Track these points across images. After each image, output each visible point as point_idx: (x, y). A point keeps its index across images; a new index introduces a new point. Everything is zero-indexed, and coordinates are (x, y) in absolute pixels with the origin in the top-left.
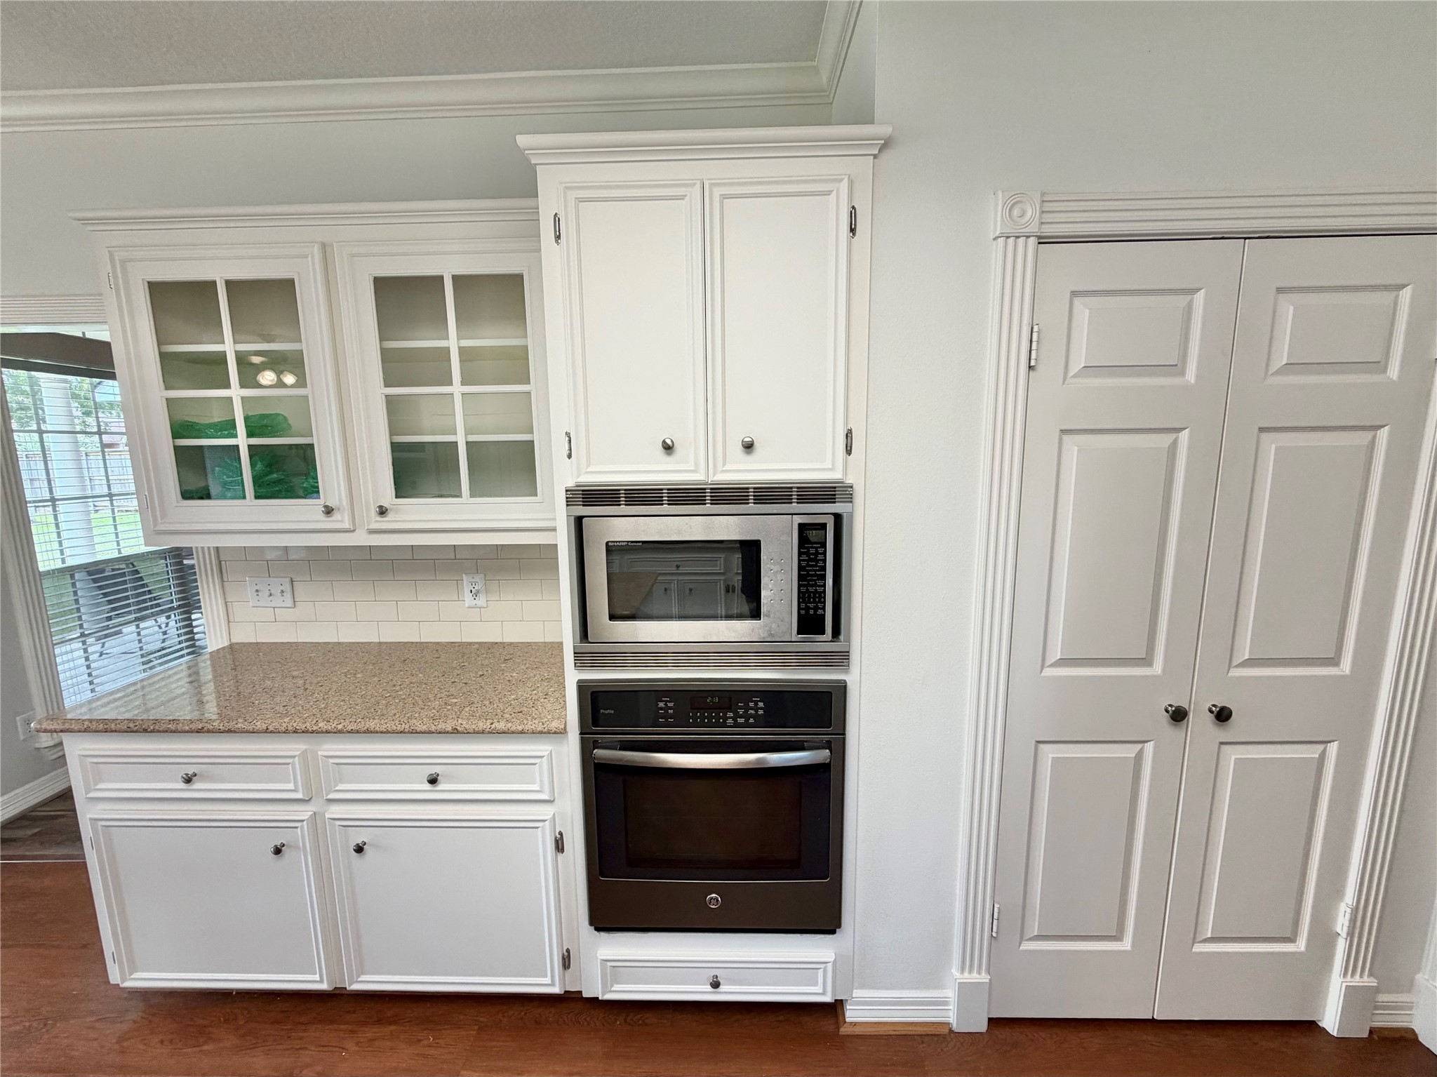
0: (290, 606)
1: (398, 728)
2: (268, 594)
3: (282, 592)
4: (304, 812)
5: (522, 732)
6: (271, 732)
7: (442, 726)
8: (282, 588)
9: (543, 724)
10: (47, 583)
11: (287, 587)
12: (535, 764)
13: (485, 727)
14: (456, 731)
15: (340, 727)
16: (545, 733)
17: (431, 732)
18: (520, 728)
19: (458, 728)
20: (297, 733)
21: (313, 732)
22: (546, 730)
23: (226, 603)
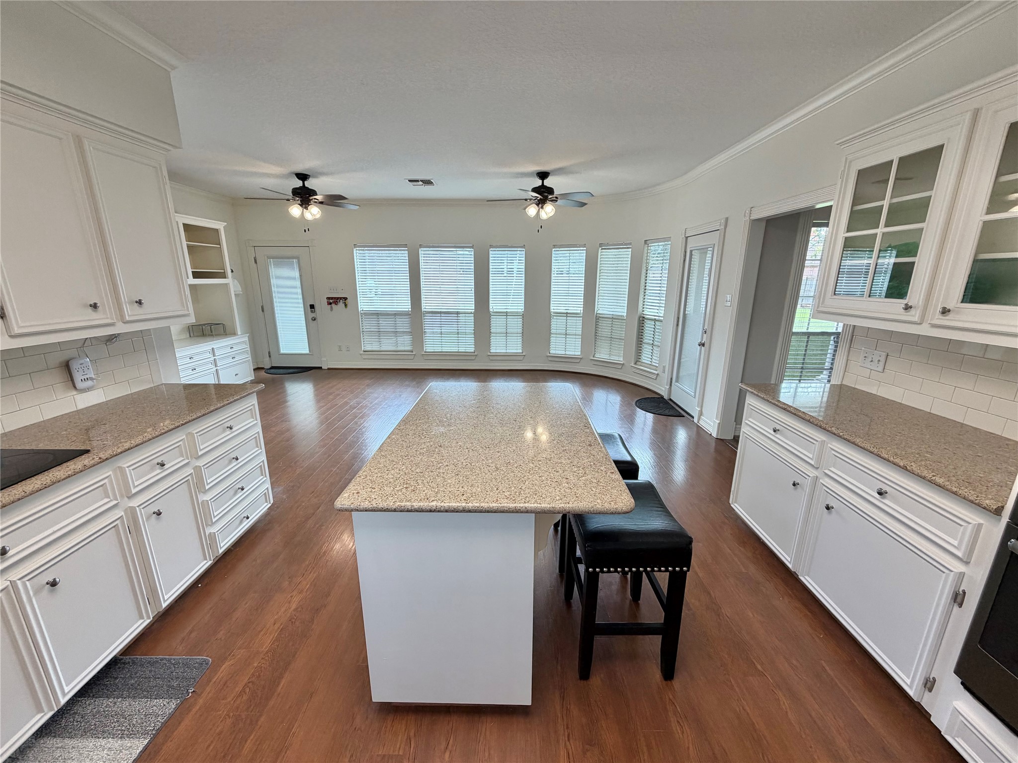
0: (880, 371)
1: (871, 449)
2: (870, 360)
3: (879, 361)
4: (812, 473)
5: (955, 493)
6: (811, 422)
7: (897, 461)
8: (880, 358)
9: (977, 497)
10: (794, 338)
11: (883, 359)
12: (961, 525)
13: (927, 475)
14: (905, 468)
15: (841, 434)
16: (975, 504)
17: (888, 461)
18: (955, 489)
19: (908, 467)
20: (821, 428)
21: (828, 431)
22: (977, 501)
23: (848, 360)
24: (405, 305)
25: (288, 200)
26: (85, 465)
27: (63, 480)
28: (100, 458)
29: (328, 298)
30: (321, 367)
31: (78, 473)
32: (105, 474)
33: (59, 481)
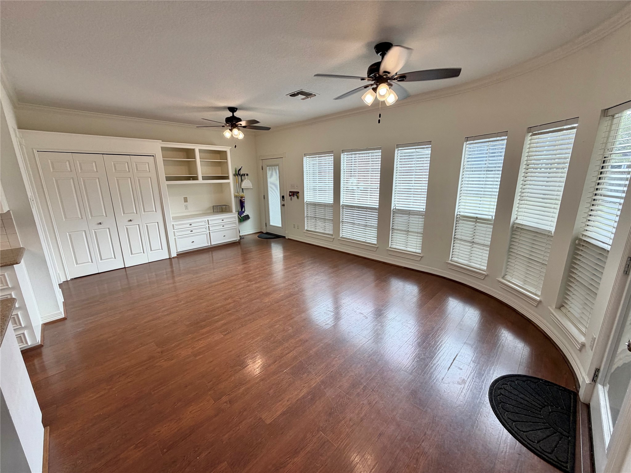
24: (329, 199)
25: (223, 126)
29: (290, 192)
30: (285, 237)
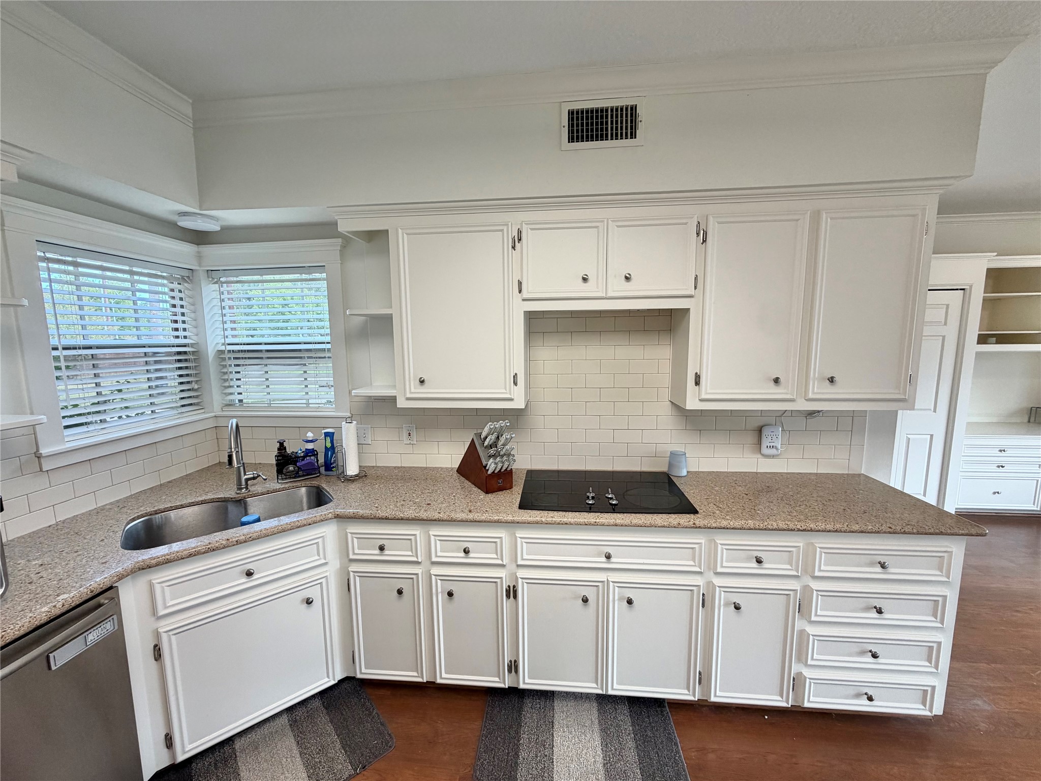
26: (679, 524)
27: (659, 527)
28: (694, 524)
31: (672, 527)
32: (699, 539)
33: (656, 527)
